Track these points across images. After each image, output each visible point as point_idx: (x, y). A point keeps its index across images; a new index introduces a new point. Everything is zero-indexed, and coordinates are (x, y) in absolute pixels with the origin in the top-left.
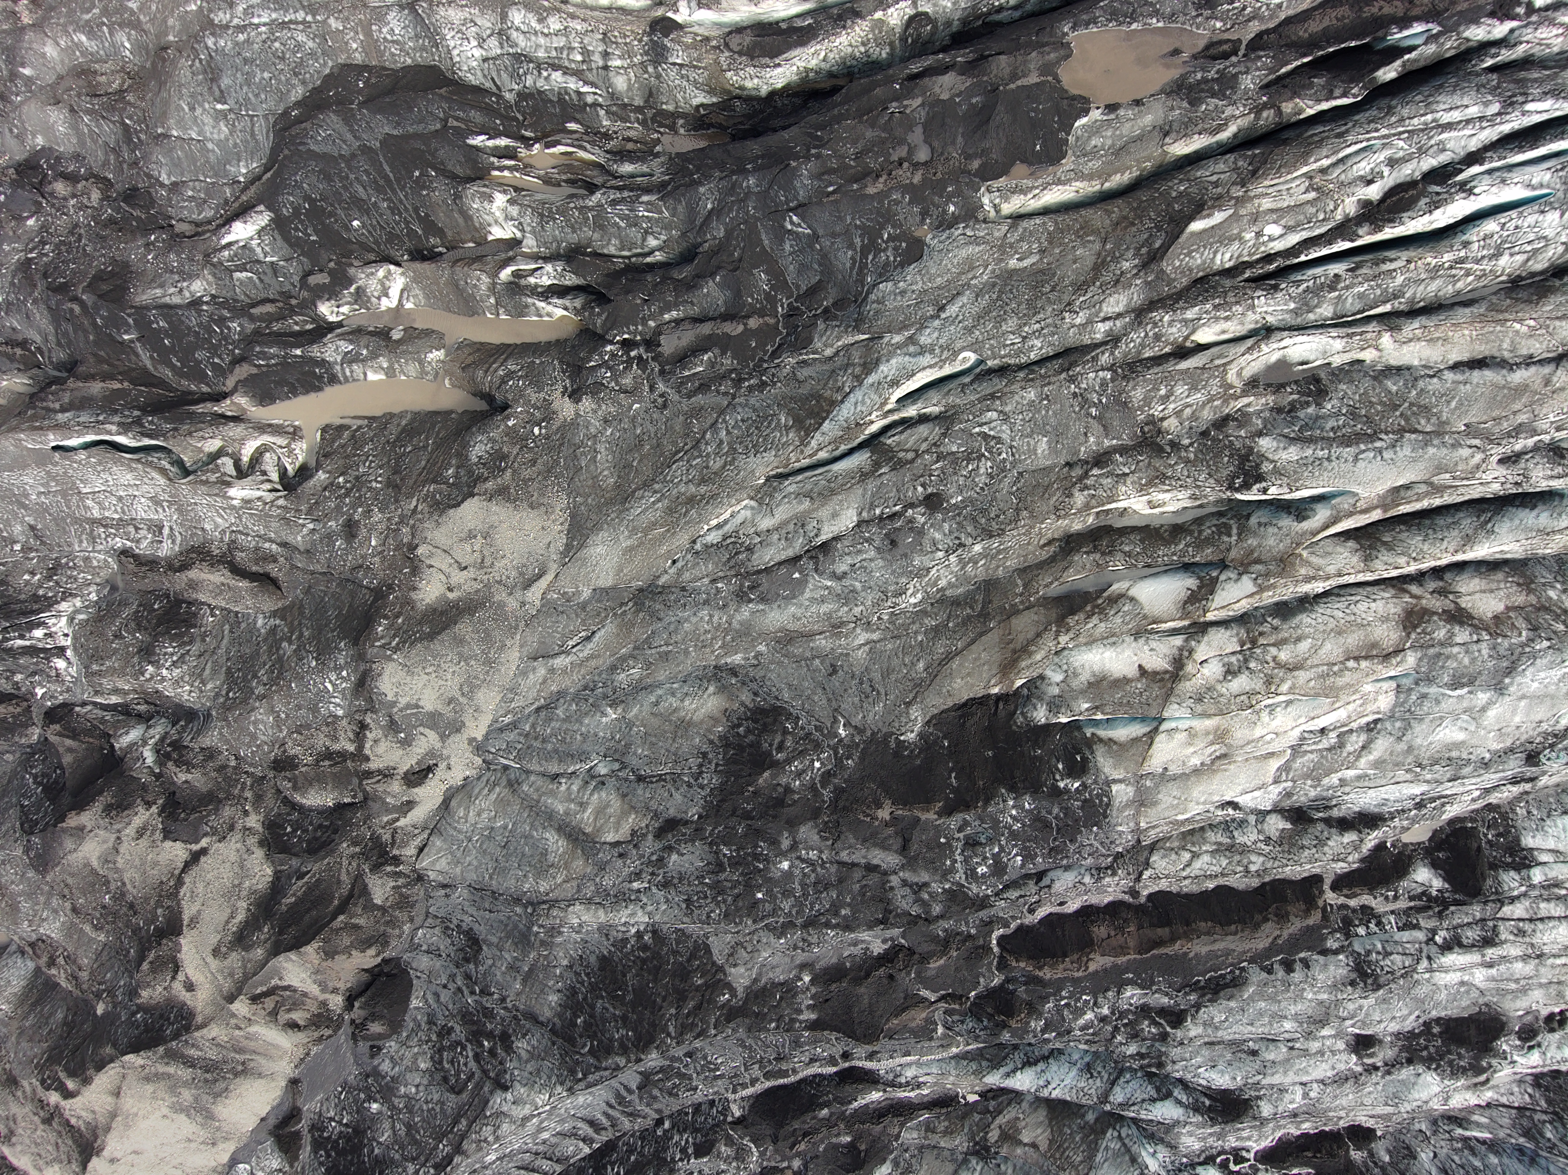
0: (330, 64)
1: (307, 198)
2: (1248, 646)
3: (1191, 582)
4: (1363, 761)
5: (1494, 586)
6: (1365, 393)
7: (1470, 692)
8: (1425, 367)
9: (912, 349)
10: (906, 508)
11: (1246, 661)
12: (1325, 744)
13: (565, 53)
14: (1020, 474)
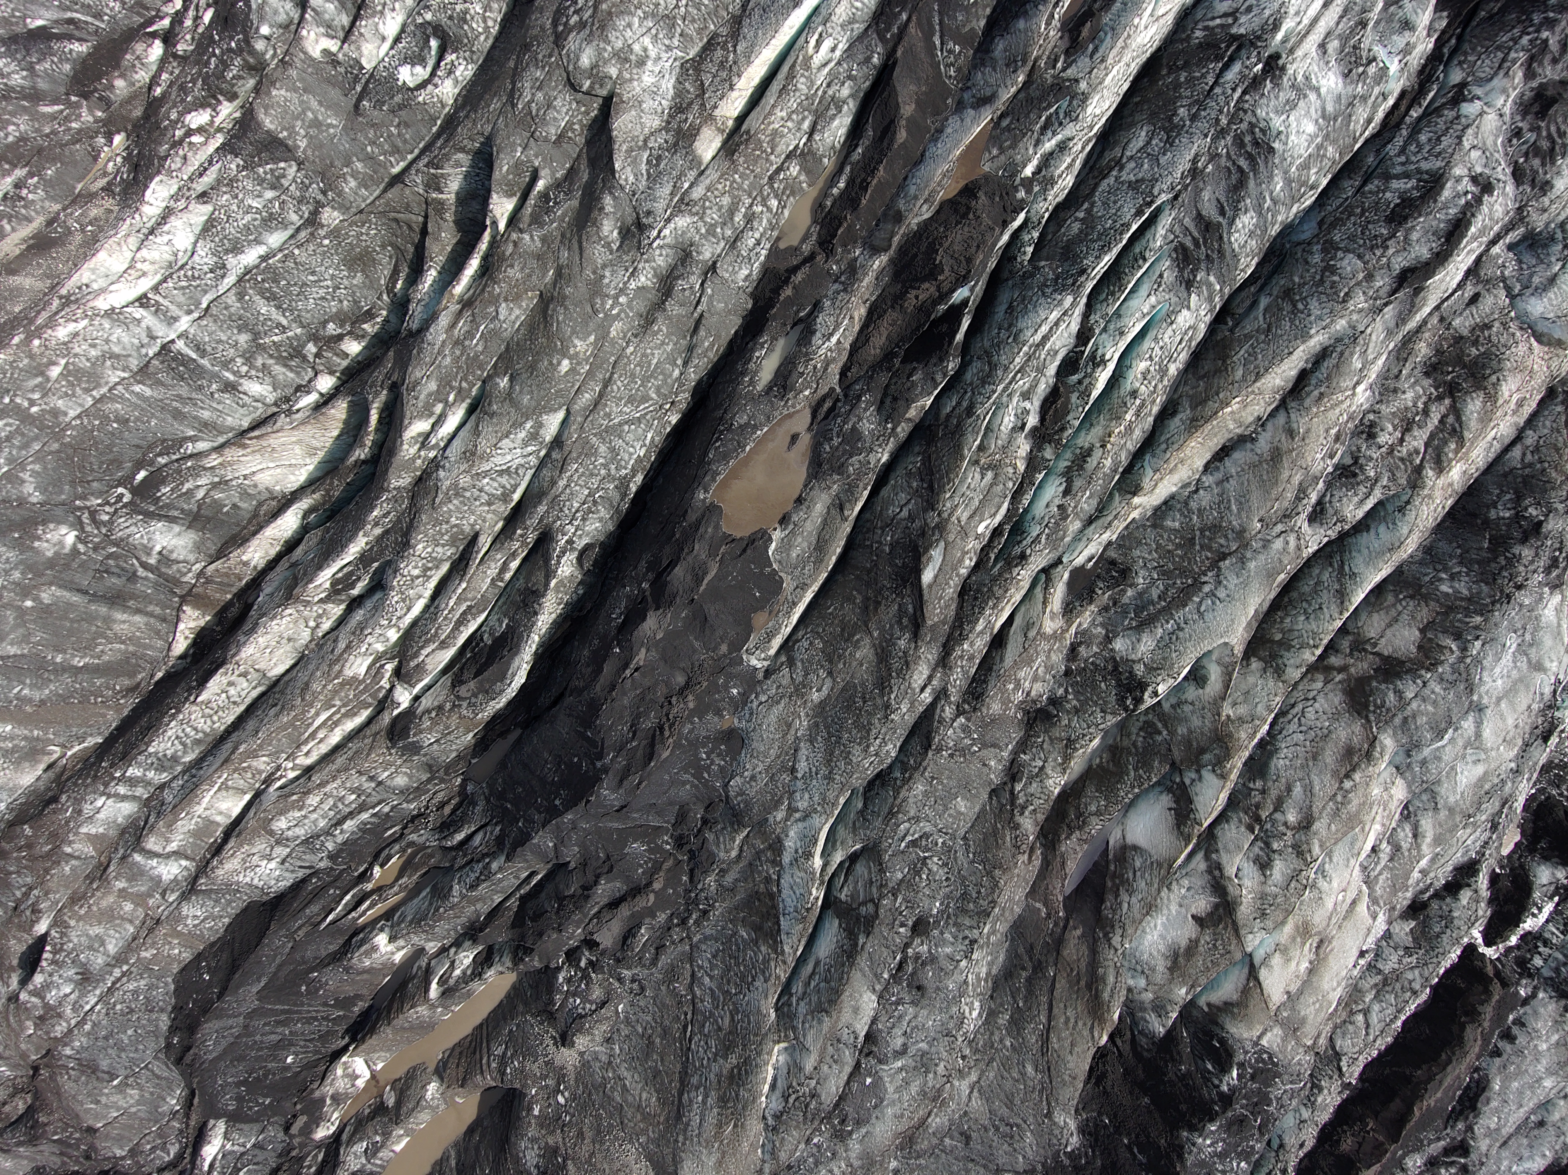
0: (170, 980)
1: (239, 1084)
2: (1257, 828)
3: (1166, 800)
4: (1424, 847)
5: (1393, 613)
6: (1159, 546)
7: (1456, 730)
8: (1185, 486)
9: (797, 815)
10: (904, 951)
11: (1267, 845)
12: (1384, 857)
13: (341, 806)
14: (965, 838)
